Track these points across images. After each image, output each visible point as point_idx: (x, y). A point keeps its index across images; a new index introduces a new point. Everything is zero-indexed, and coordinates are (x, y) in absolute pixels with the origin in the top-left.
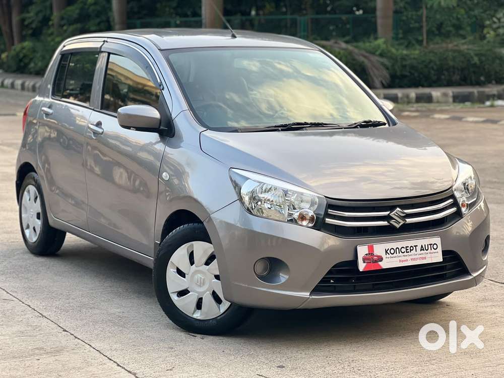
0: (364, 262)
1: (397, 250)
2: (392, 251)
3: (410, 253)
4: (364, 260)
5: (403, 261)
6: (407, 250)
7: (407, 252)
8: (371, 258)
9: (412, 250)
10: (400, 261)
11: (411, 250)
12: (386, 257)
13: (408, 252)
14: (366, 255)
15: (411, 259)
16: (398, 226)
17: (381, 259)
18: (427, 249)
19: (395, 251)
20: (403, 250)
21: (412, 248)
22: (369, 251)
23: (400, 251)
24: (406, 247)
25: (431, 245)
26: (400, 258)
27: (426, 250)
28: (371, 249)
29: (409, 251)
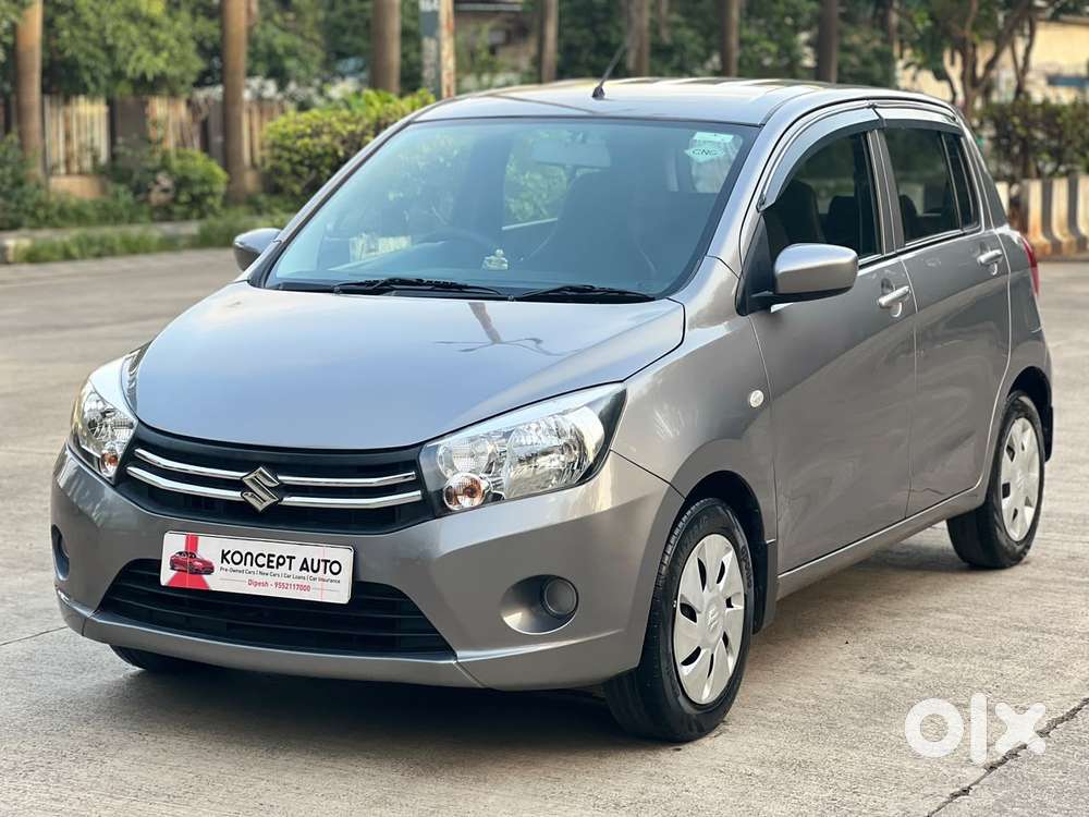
0: (173, 568)
1: (249, 557)
2: (237, 558)
3: (274, 571)
4: (174, 563)
5: (256, 584)
6: (269, 561)
7: (269, 567)
8: (188, 563)
9: (282, 565)
10: (251, 582)
11: (278, 564)
12: (221, 568)
13: (272, 567)
14: (180, 553)
15: (276, 584)
16: (260, 507)
17: (209, 569)
18: (315, 568)
19: (243, 559)
20: (261, 560)
21: (281, 561)
22: (187, 548)
23: (254, 561)
24: (270, 555)
25: (326, 561)
26: (250, 576)
27: (314, 571)
28: (192, 544)
29: (274, 564)
